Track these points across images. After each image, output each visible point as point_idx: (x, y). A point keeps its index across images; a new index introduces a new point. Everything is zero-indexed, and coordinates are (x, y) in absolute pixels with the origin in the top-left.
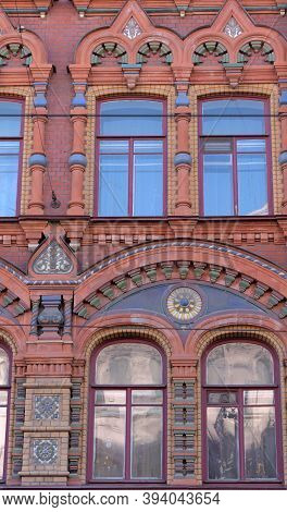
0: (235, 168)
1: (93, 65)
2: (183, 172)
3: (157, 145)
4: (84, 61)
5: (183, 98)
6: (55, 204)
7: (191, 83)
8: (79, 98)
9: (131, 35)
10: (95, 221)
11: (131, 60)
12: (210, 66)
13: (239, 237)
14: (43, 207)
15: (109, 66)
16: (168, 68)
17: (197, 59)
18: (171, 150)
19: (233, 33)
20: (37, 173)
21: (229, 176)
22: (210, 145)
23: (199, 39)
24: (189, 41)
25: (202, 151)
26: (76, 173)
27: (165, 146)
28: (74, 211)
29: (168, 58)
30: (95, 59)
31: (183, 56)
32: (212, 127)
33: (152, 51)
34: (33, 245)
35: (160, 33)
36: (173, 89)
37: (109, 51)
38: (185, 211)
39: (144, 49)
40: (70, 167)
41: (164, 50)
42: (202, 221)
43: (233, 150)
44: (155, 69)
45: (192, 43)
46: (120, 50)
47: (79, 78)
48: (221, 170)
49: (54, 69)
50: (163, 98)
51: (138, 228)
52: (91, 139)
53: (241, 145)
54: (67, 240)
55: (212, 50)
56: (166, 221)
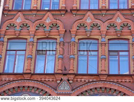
0: (119, 60)
1: (77, 30)
2: (103, 61)
3: (96, 53)
4: (75, 29)
5: (103, 40)
6: (65, 70)
7: (106, 35)
8: (73, 39)
9: (89, 21)
10: (76, 75)
11: (88, 28)
12: (112, 30)
13: (120, 80)
14: (62, 71)
15: (82, 30)
16: (99, 31)
17: (108, 28)
18: (100, 55)
19: (119, 21)
20: (60, 61)
21: (117, 62)
22: (111, 53)
23: (108, 23)
24: (105, 23)
25: (109, 55)
26: (72, 61)
27: (98, 53)
28: (71, 72)
29: (99, 28)
30: (78, 28)
31: (104, 28)
32: (112, 48)
33: (94, 26)
34: (58, 82)
35: (97, 21)
36: (101, 37)
37: (82, 26)
38: (104, 73)
39: (92, 25)
40: (70, 59)
41: (98, 26)
42: (109, 75)
43: (118, 55)
44: (95, 31)
45: (106, 24)
46: (85, 25)
47: (73, 33)
48: (115, 61)
49: (66, 31)
50: (98, 39)
51: (90, 77)
52: (76, 51)
53: (121, 53)
54: (69, 80)
55: (112, 26)
56: (98, 75)
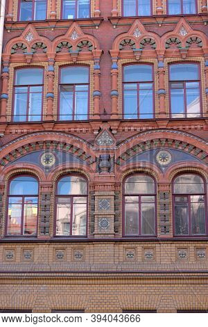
0: (185, 96)
1: (120, 50)
2: (162, 98)
3: (150, 85)
4: (116, 48)
5: (161, 64)
6: (105, 114)
7: (165, 57)
8: (114, 65)
9: (137, 35)
10: (122, 121)
11: (137, 47)
12: (173, 49)
13: (188, 127)
14: (100, 115)
15: (127, 50)
16: (154, 50)
17: (167, 46)
18: (156, 88)
19: (183, 33)
20: (97, 100)
21: (182, 98)
22: (173, 85)
23: (168, 37)
24: (163, 37)
25: (170, 88)
26: (114, 99)
27: (154, 85)
28: (113, 117)
29: (154, 46)
30: (121, 47)
31: (160, 46)
32: (174, 77)
33: (146, 42)
34: (96, 133)
35: (150, 34)
36: (156, 60)
37: (127, 43)
38: (164, 116)
39: (143, 42)
40: (111, 97)
41: (152, 42)
42: (171, 120)
43: (184, 87)
44: (148, 51)
45: (165, 39)
46: (132, 42)
47: (114, 56)
48: (180, 95)
49: (103, 52)
50: (152, 64)
51: (143, 124)
52: (120, 83)
53: (188, 84)
54: (111, 130)
55: (174, 41)
56: (154, 121)
